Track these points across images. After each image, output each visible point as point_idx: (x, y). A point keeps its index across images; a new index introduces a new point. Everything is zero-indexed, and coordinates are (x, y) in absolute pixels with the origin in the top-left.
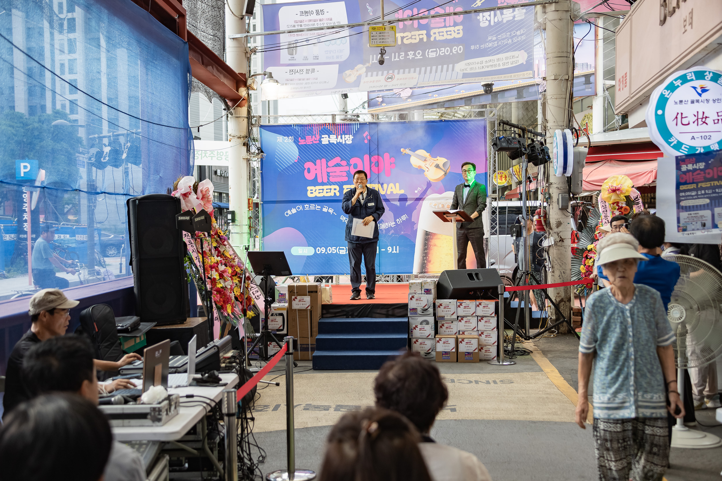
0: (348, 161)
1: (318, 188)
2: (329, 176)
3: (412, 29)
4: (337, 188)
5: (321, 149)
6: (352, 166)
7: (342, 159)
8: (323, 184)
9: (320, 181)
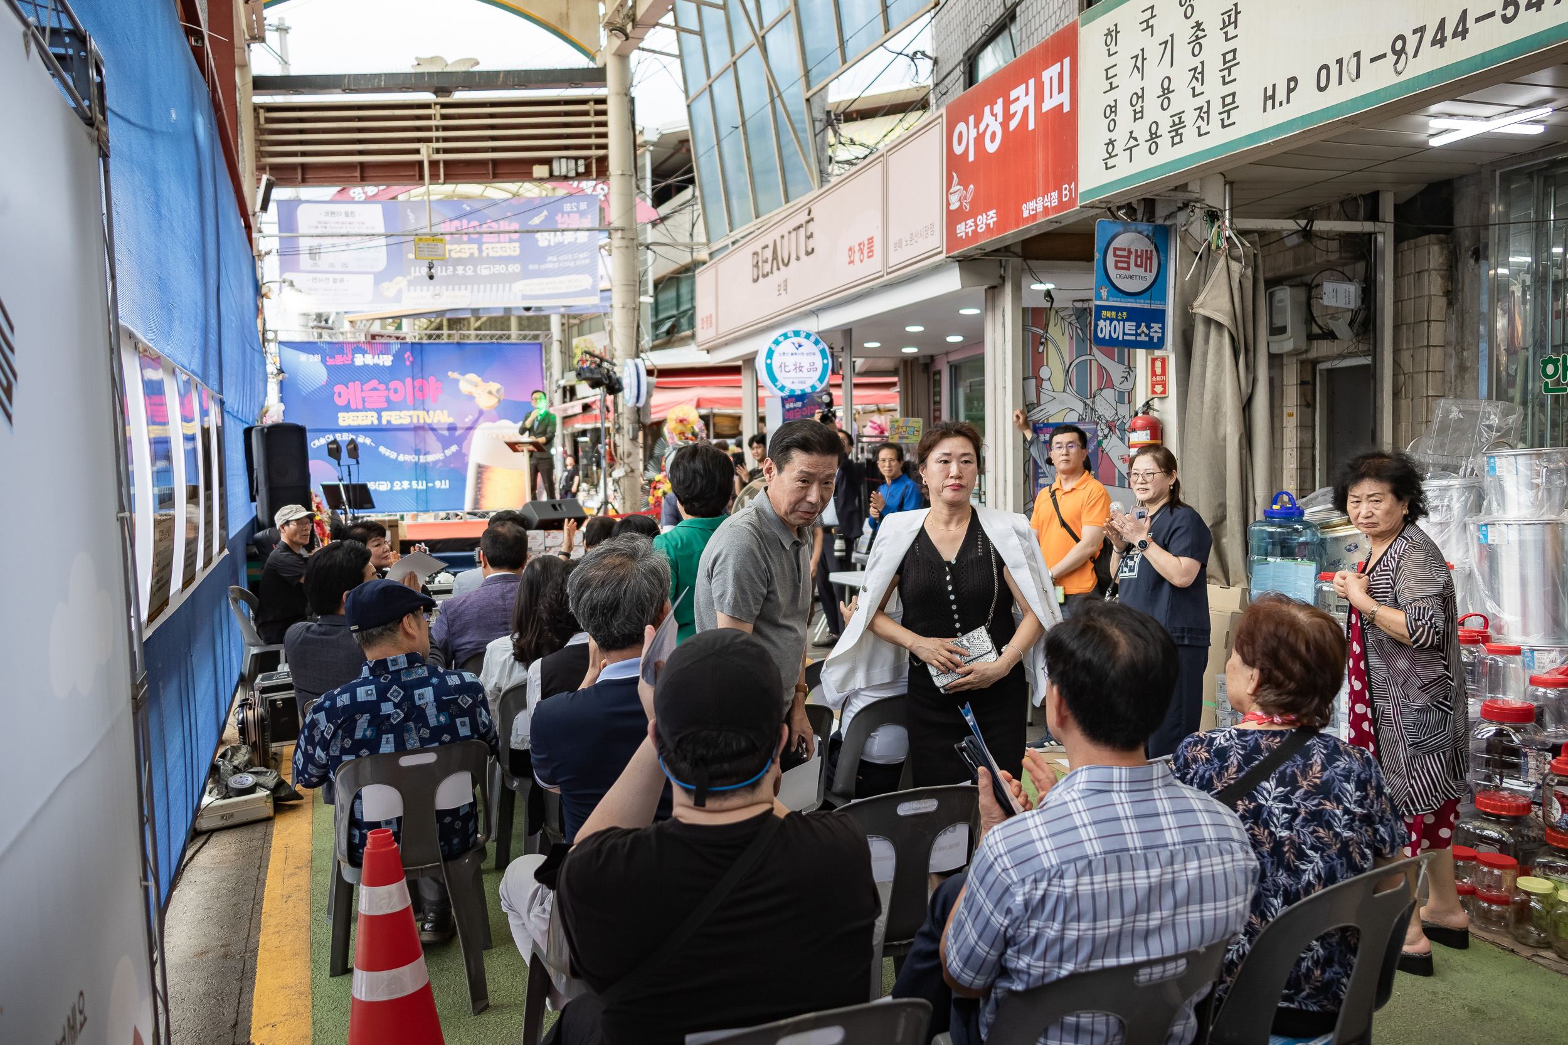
0: (387, 385)
1: (351, 414)
2: (364, 401)
3: (460, 242)
4: (375, 414)
5: (354, 370)
6: (392, 391)
7: (380, 383)
8: (357, 410)
9: (353, 406)
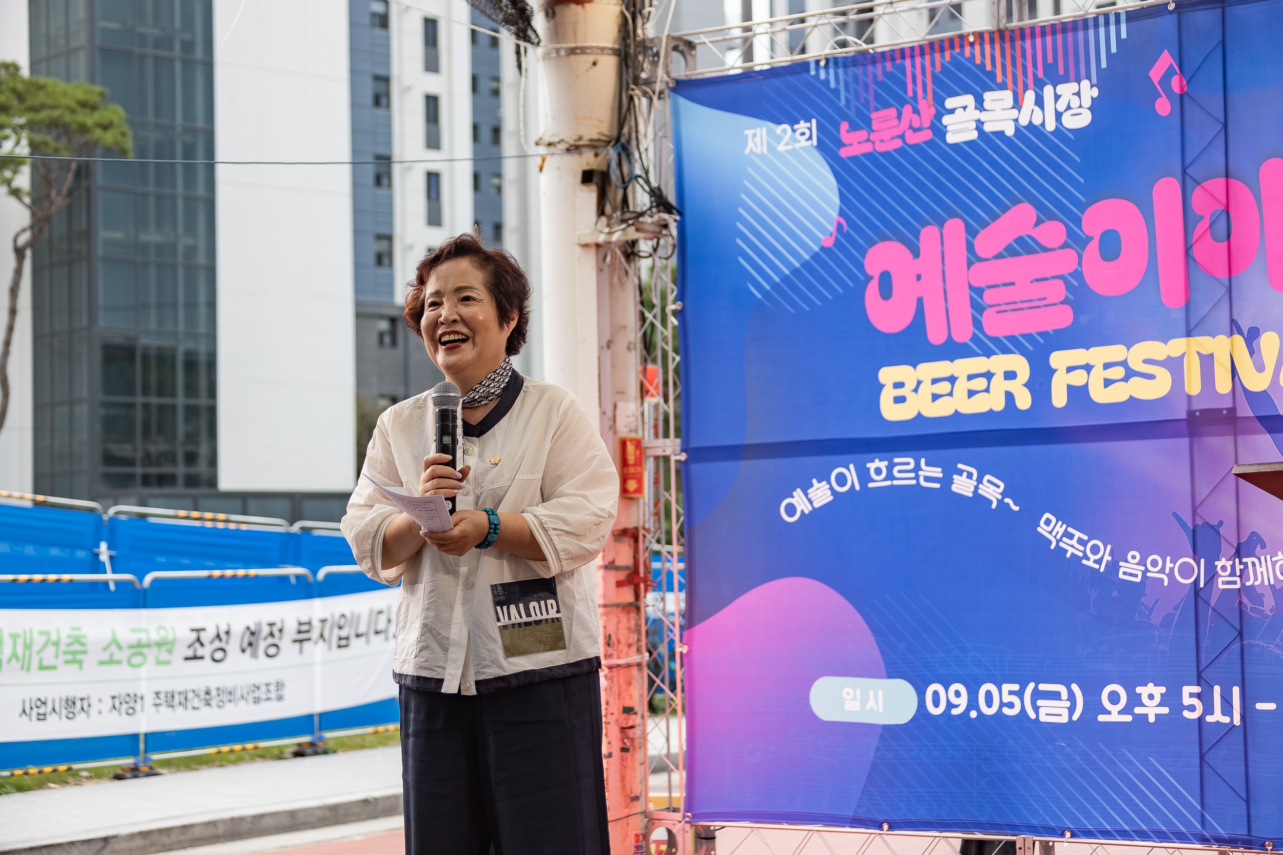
0: (1073, 221)
1: (928, 370)
2: (978, 307)
4: (1020, 364)
5: (940, 169)
6: (1093, 247)
7: (1044, 215)
8: (952, 351)
9: (936, 336)
